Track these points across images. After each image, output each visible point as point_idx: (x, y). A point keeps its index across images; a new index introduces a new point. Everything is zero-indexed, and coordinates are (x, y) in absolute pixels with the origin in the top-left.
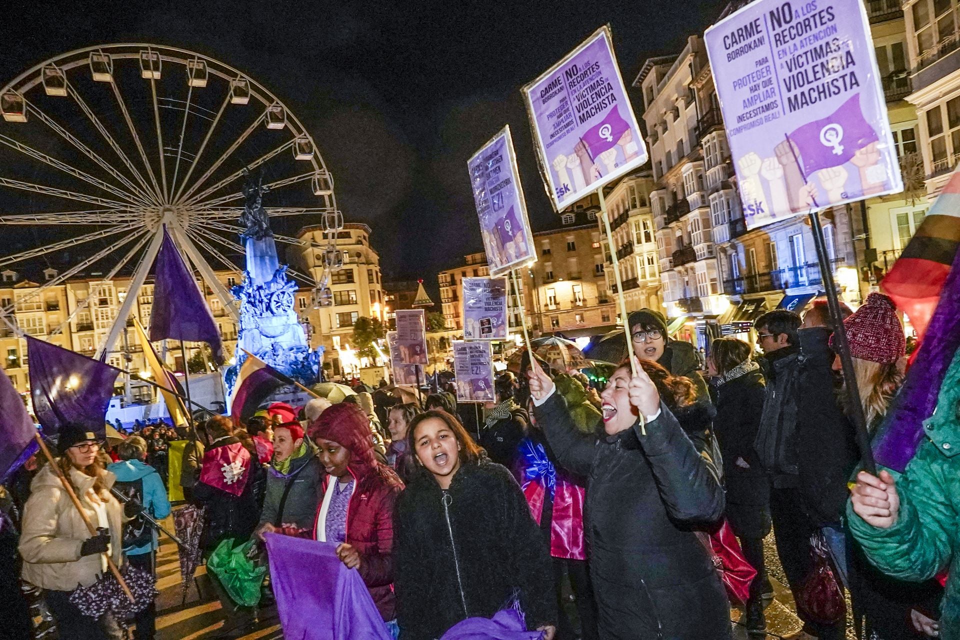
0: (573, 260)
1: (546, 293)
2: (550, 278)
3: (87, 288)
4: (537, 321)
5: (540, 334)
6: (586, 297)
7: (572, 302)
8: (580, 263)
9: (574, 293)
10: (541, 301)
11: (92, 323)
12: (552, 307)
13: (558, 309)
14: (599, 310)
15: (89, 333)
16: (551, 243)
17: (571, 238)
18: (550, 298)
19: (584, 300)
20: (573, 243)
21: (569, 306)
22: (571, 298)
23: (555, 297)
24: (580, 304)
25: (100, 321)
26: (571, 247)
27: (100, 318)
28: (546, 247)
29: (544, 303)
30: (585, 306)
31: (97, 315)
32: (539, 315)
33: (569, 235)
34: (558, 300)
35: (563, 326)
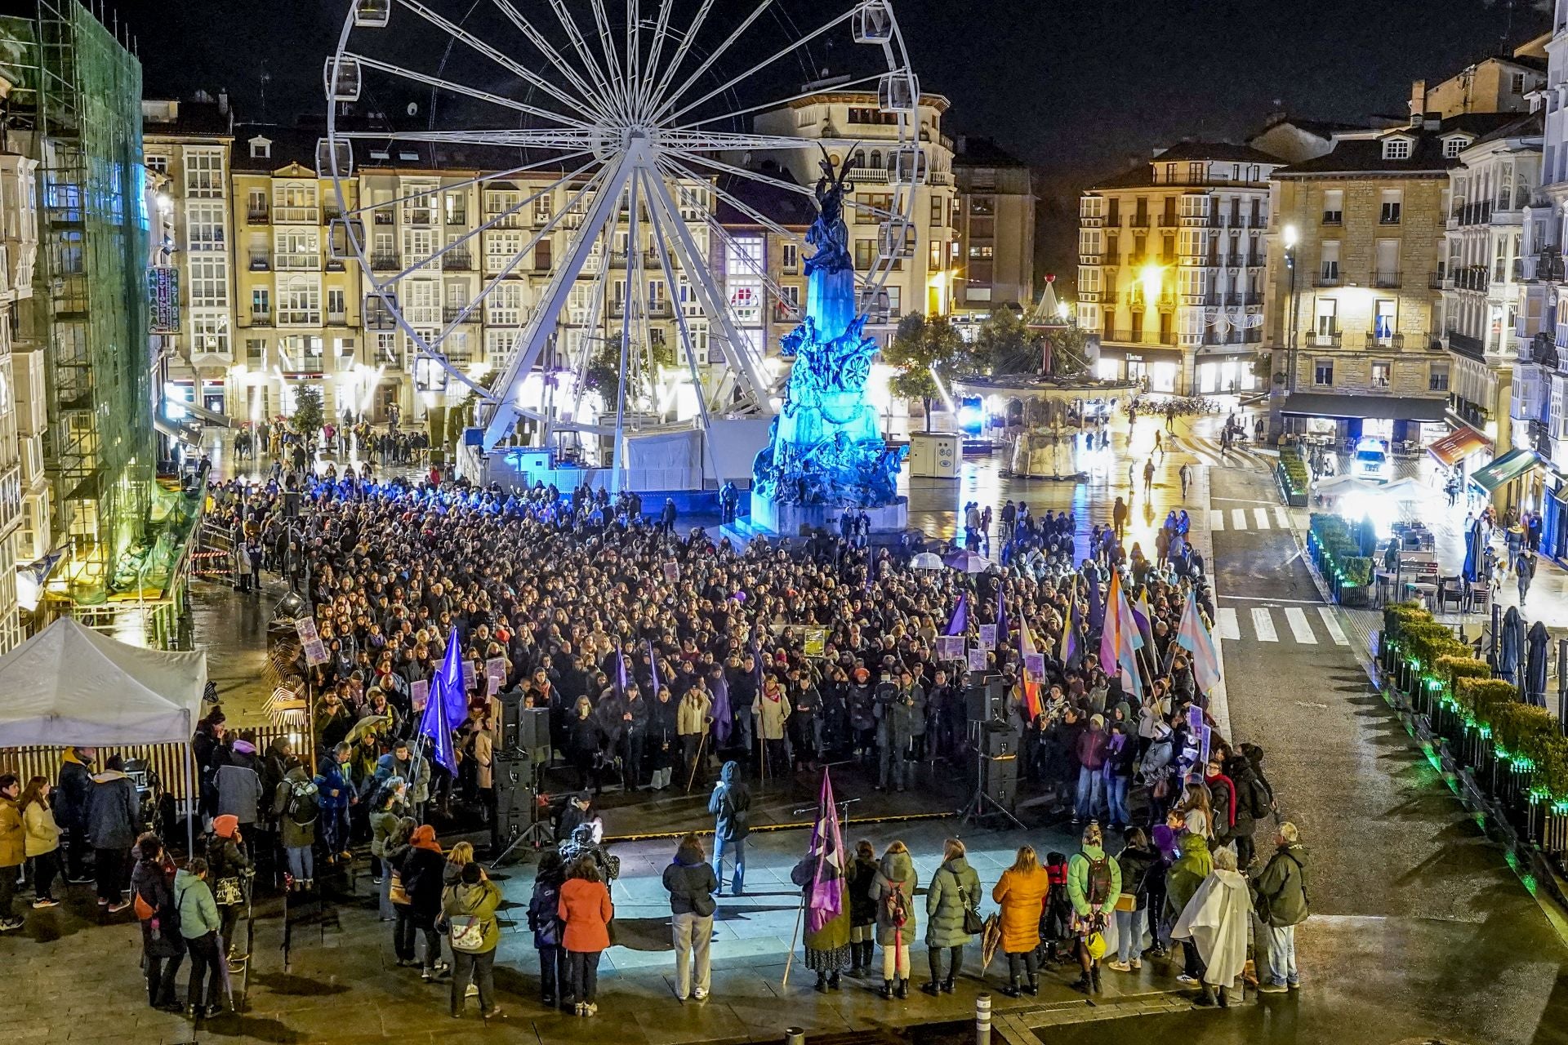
0: (1389, 244)
1: (1314, 306)
2: (1332, 276)
3: (394, 186)
4: (1284, 365)
5: (1287, 393)
6: (1401, 330)
7: (1369, 336)
8: (1403, 254)
9: (1378, 317)
10: (1300, 324)
11: (397, 256)
12: (1324, 340)
13: (1335, 347)
14: (1428, 363)
15: (391, 275)
16: (1346, 197)
17: (1393, 193)
18: (1323, 319)
19: (1398, 337)
20: (1397, 206)
21: (1361, 343)
22: (1368, 326)
23: (1333, 319)
24: (1387, 342)
25: (413, 255)
26: (1390, 214)
27: (413, 248)
28: (1334, 206)
29: (1308, 329)
30: (1397, 349)
31: (408, 242)
32: (1292, 353)
33: (1390, 186)
34: (1340, 326)
35: (1341, 383)
